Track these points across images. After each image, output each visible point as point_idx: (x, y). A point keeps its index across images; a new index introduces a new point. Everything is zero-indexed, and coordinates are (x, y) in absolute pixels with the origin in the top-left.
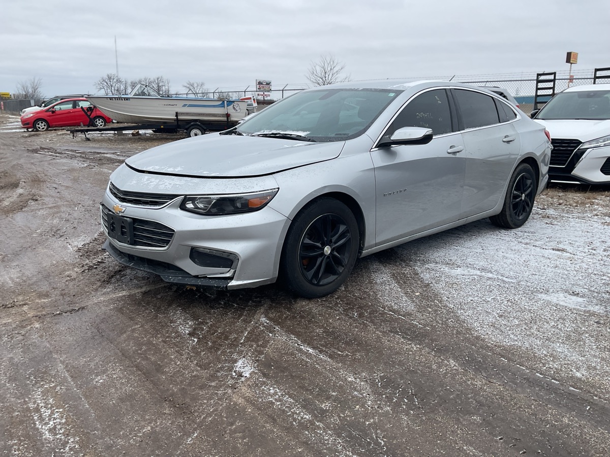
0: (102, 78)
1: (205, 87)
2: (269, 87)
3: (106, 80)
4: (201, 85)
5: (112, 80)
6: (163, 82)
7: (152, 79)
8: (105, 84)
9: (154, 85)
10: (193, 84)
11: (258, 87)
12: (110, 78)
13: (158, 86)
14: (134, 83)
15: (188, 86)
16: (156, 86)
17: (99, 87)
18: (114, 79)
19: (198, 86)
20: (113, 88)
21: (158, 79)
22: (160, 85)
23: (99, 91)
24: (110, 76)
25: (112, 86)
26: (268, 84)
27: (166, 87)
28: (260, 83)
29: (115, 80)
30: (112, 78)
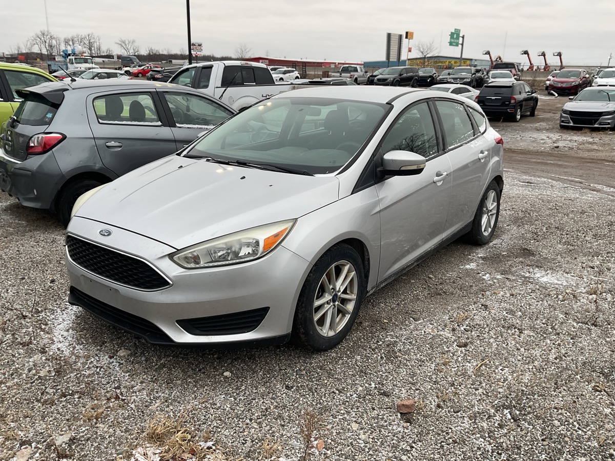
0: (36, 34)
3: (40, 36)
4: (133, 42)
5: (45, 36)
6: (94, 38)
7: (83, 36)
8: (39, 39)
9: (85, 41)
12: (43, 34)
14: (67, 40)
15: (120, 43)
17: (32, 43)
20: (47, 44)
21: (89, 35)
22: (91, 41)
25: (45, 42)
29: (48, 37)
30: (46, 34)
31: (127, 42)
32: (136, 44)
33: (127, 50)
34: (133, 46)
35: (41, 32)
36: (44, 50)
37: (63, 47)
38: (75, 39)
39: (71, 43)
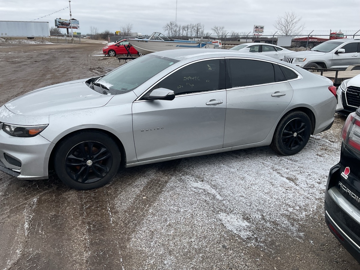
0: (168, 24)
1: (224, 30)
2: (262, 30)
3: (169, 25)
4: (222, 28)
5: (172, 25)
6: (200, 26)
7: (194, 25)
8: (169, 27)
9: (195, 28)
10: (218, 28)
11: (255, 30)
12: (171, 24)
13: (197, 29)
14: (184, 27)
15: (214, 29)
16: (196, 29)
17: (165, 29)
18: (173, 24)
19: (220, 29)
20: (172, 30)
21: (198, 25)
22: (199, 28)
23: (165, 32)
24: (171, 23)
25: (172, 29)
26: (262, 28)
27: (202, 30)
28: (257, 27)
29: (174, 25)
33: (218, 33)
36: (171, 34)
37: (181, 31)
38: (189, 27)
39: (186, 29)
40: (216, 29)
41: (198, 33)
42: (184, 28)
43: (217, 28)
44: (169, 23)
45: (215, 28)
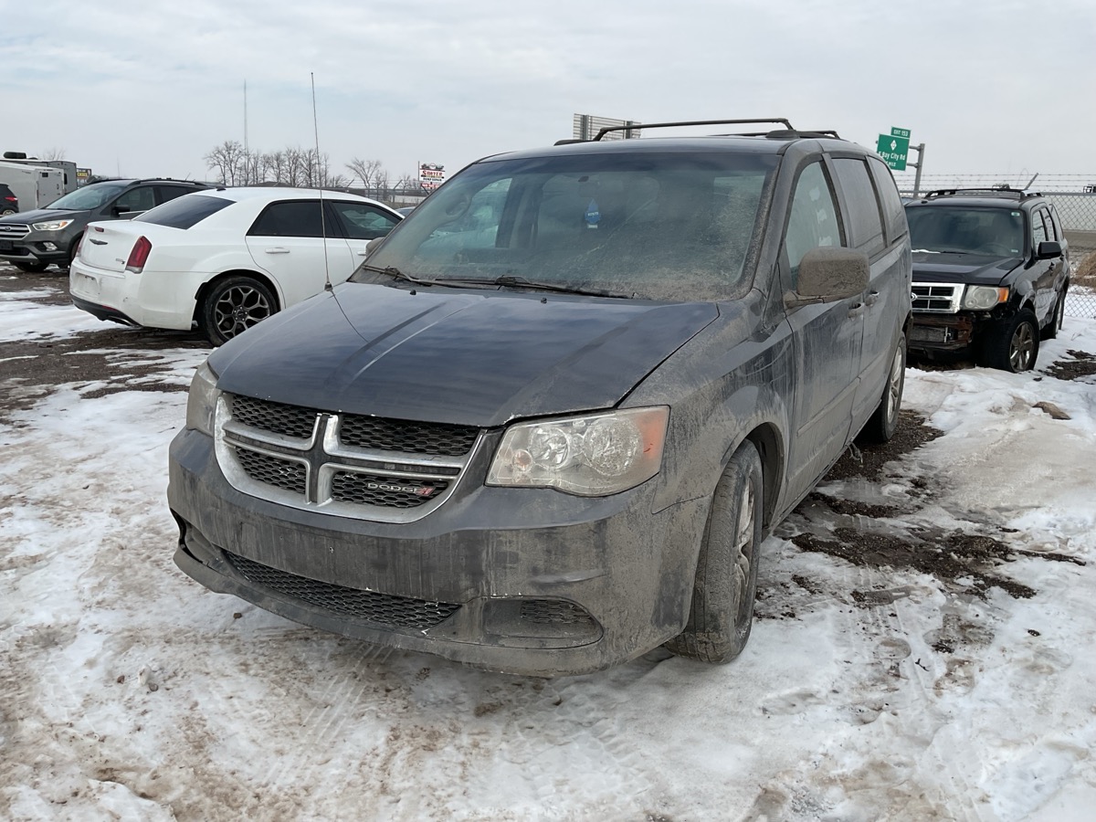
0: (217, 147)
3: (224, 152)
4: (376, 165)
5: (232, 152)
6: (318, 157)
7: (299, 153)
8: (222, 157)
9: (302, 162)
12: (229, 149)
13: (310, 164)
14: (269, 159)
15: (354, 166)
16: (305, 164)
17: (211, 162)
18: (235, 150)
19: (370, 166)
20: (233, 165)
21: (310, 152)
22: (313, 162)
23: (211, 168)
24: (229, 145)
25: (231, 162)
26: (439, 169)
27: (323, 167)
28: (425, 167)
29: (237, 152)
30: (233, 148)
31: (366, 165)
32: (381, 169)
33: (366, 180)
34: (375, 172)
35: (226, 144)
36: (228, 175)
37: (260, 171)
38: (282, 157)
39: (275, 164)
40: (358, 168)
41: (313, 175)
42: (267, 161)
43: (361, 165)
44: (222, 146)
45: (355, 163)
